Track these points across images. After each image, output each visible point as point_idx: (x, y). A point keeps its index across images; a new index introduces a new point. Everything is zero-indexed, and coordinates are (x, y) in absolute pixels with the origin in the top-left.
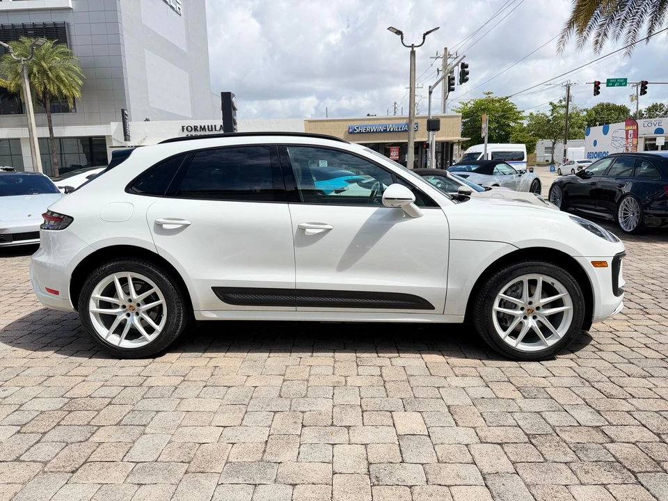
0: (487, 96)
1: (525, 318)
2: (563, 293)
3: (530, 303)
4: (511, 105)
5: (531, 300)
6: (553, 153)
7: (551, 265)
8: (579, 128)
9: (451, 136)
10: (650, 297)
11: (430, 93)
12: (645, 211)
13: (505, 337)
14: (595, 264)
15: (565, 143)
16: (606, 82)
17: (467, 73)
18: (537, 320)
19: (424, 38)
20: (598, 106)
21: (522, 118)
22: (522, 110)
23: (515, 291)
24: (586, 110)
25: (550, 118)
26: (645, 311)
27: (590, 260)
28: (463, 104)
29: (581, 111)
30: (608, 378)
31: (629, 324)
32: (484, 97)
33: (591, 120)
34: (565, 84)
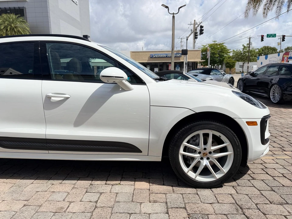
0: (214, 42)
1: (202, 158)
2: (226, 143)
3: (205, 149)
4: (224, 47)
5: (205, 147)
6: (243, 68)
7: (218, 124)
8: (255, 57)
9: (196, 59)
10: (286, 140)
11: (187, 40)
12: (283, 92)
13: (188, 172)
14: (249, 123)
15: (248, 63)
16: (266, 35)
17: (203, 30)
18: (209, 160)
19: (179, 10)
20: (263, 47)
21: (229, 53)
22: (230, 49)
23: (194, 141)
24: (258, 49)
25: (242, 52)
26: (283, 149)
27: (245, 121)
28: (204, 46)
29: (256, 49)
30: (256, 204)
31: (273, 158)
32: (213, 43)
33: (260, 54)
34: (249, 37)
